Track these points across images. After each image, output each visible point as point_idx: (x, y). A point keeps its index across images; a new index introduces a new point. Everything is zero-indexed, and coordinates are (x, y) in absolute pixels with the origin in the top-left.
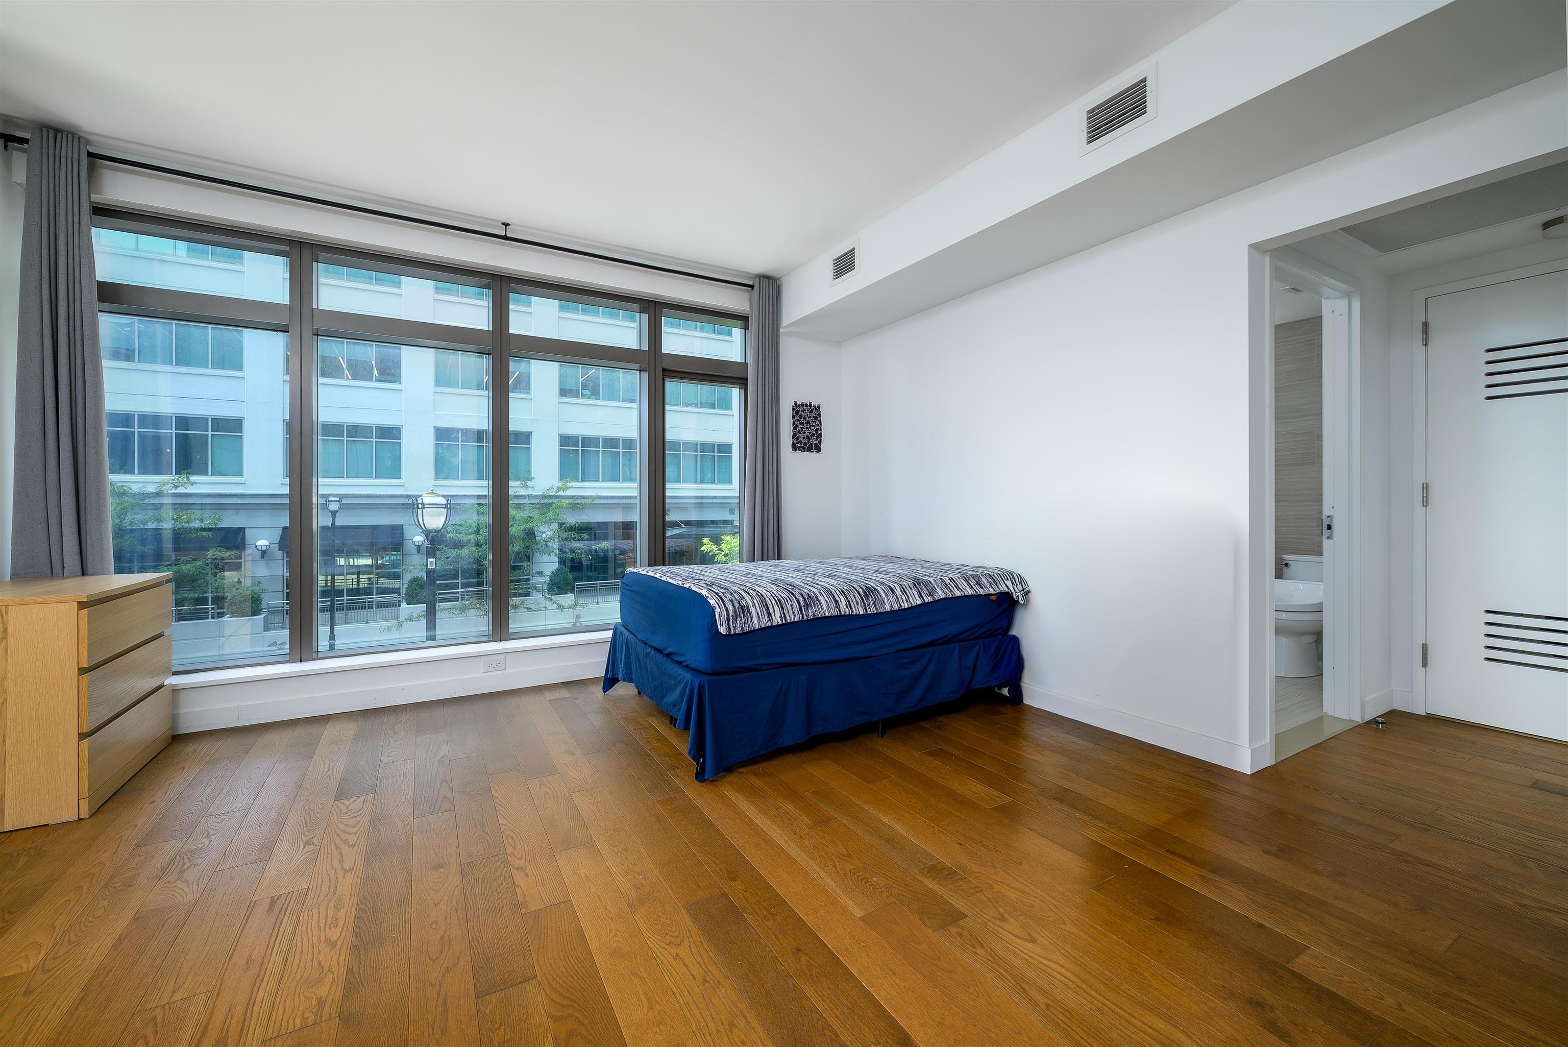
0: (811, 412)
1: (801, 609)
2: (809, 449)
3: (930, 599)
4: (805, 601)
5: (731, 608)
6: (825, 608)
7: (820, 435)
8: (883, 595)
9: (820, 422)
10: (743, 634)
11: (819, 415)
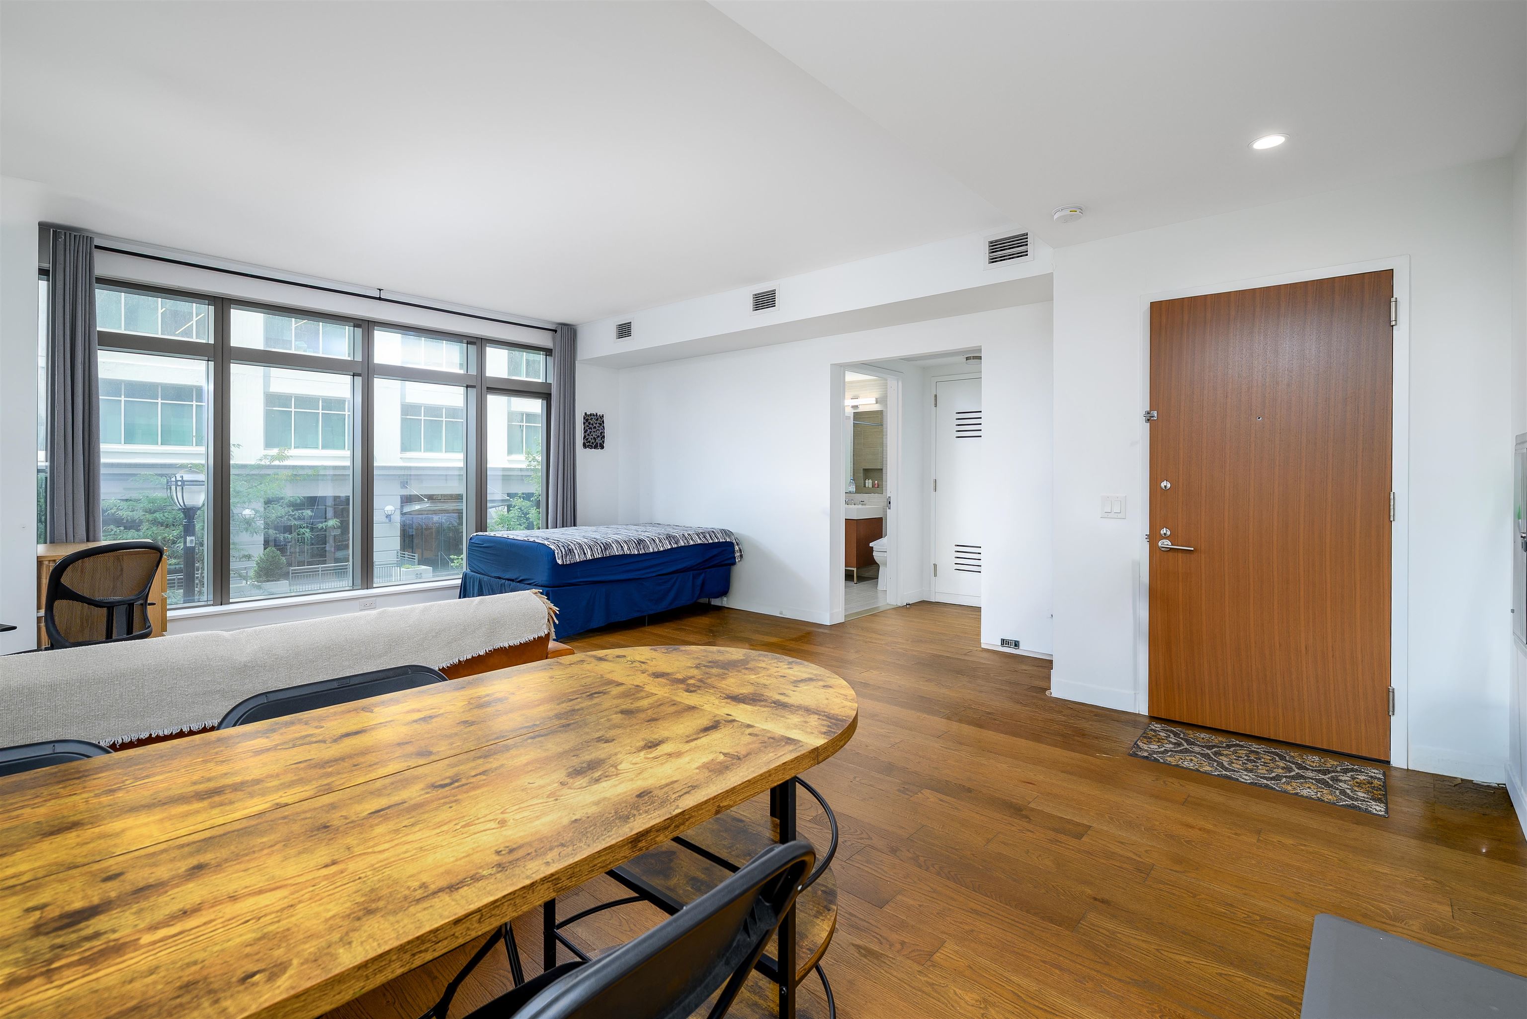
0: (597, 420)
1: (602, 551)
2: (596, 447)
3: (676, 546)
4: (604, 547)
5: (563, 550)
6: (616, 550)
7: (604, 437)
8: (649, 543)
9: (604, 427)
10: (570, 564)
11: (603, 422)
